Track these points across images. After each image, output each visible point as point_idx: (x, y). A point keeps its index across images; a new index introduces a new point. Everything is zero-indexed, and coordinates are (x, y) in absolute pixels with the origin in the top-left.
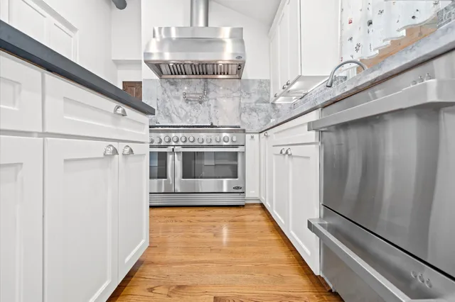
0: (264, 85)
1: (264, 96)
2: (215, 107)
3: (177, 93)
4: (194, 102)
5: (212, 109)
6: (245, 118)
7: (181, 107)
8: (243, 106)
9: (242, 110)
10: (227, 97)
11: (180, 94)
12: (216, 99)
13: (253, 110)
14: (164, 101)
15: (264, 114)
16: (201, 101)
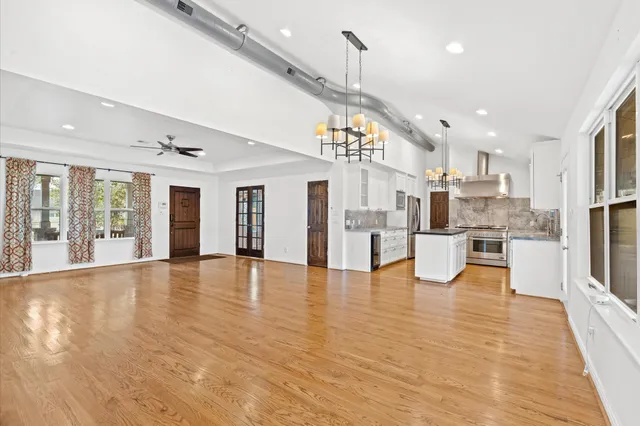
0: (525, 201)
1: (525, 208)
2: (492, 214)
3: (469, 207)
4: (479, 212)
5: (490, 215)
6: (512, 220)
7: (471, 214)
8: (510, 214)
9: (510, 216)
10: (500, 208)
11: (471, 207)
12: (492, 210)
13: (517, 216)
14: (461, 211)
15: (525, 219)
16: (483, 211)
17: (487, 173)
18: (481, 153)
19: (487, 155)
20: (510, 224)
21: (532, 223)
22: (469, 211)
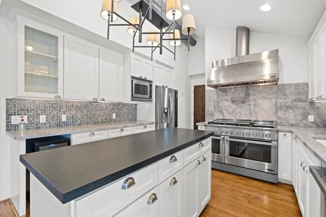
0: (301, 88)
1: (301, 96)
2: (254, 106)
3: (226, 97)
4: (238, 103)
5: (252, 107)
6: (280, 114)
7: (230, 106)
8: (278, 105)
9: (278, 108)
10: (265, 98)
11: (229, 97)
12: (255, 100)
13: (288, 107)
14: (218, 102)
15: (301, 111)
16: (243, 102)
17: (248, 52)
18: (239, 29)
19: (248, 31)
20: (279, 118)
21: (311, 118)
22: (226, 104)
